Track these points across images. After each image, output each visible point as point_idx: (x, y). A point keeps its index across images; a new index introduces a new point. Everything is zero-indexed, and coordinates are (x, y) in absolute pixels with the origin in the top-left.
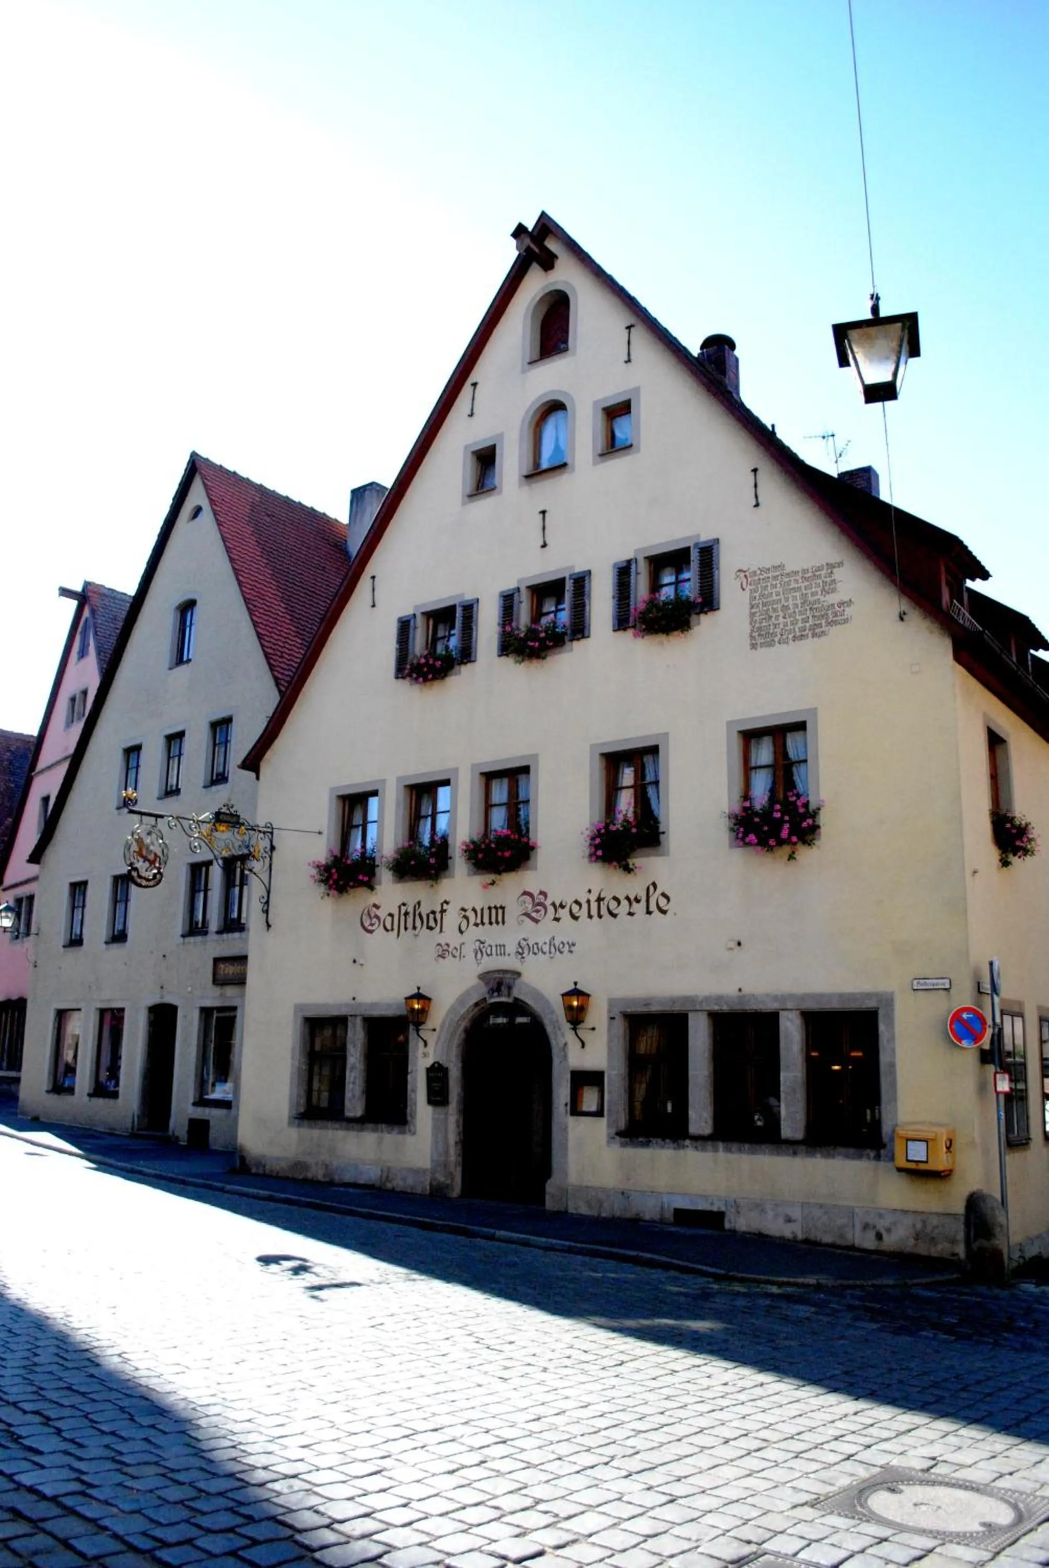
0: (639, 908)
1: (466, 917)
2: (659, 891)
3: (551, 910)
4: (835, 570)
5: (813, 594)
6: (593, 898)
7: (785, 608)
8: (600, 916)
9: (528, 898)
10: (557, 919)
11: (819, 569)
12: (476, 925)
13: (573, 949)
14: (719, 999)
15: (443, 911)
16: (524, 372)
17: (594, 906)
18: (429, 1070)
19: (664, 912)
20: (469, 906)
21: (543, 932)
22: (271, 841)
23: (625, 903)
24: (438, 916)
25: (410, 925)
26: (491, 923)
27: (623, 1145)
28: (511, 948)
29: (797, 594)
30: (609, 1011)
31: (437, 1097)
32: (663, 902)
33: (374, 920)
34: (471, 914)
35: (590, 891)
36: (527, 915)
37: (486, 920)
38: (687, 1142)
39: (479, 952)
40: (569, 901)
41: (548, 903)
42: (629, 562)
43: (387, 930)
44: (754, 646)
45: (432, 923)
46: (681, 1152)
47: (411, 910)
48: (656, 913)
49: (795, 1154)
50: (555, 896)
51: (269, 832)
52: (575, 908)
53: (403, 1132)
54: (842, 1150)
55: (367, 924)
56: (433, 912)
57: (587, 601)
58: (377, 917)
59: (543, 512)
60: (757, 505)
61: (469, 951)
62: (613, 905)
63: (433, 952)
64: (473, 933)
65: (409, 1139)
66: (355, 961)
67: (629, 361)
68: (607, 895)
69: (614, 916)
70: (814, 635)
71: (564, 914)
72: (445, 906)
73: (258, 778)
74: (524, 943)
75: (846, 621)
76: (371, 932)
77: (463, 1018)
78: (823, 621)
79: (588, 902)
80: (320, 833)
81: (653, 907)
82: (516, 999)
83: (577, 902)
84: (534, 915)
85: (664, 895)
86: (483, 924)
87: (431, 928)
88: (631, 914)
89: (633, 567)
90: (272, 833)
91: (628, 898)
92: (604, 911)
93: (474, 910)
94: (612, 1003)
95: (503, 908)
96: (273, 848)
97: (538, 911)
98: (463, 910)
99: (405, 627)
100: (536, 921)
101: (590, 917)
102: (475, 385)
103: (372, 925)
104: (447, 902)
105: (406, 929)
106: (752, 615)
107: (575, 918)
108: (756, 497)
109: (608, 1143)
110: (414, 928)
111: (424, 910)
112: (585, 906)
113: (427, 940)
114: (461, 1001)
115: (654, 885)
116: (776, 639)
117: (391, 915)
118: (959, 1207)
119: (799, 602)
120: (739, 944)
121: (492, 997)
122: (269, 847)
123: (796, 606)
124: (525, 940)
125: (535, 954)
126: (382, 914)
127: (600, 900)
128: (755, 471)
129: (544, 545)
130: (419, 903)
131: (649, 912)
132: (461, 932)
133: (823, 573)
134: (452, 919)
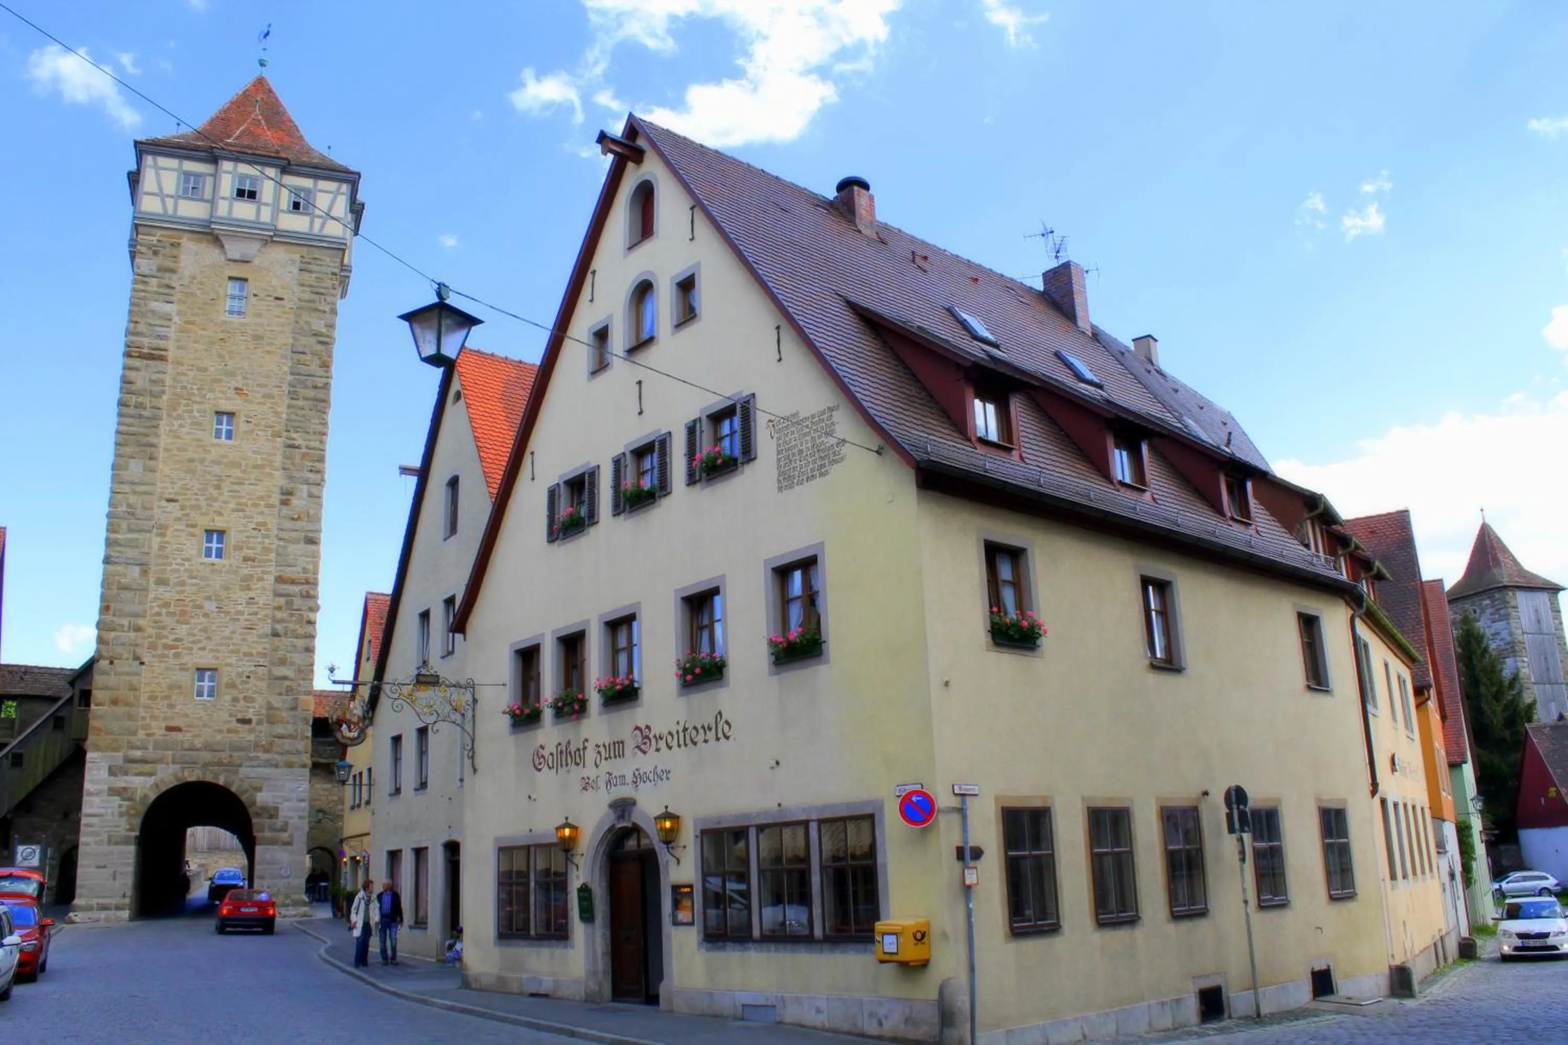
0: (711, 735)
1: (599, 752)
2: (723, 720)
3: (653, 741)
4: (834, 413)
5: (819, 437)
6: (681, 729)
7: (801, 452)
8: (686, 745)
9: (638, 732)
10: (658, 750)
11: (823, 413)
12: (606, 759)
13: (669, 775)
14: (766, 813)
15: (585, 748)
16: (625, 256)
17: (681, 735)
18: (580, 890)
19: (727, 738)
20: (601, 743)
21: (647, 763)
22: (473, 696)
23: (701, 731)
24: (582, 752)
25: (564, 763)
26: (615, 757)
27: (708, 950)
28: (629, 779)
29: (808, 438)
30: (695, 830)
31: (587, 915)
32: (726, 728)
33: (542, 760)
34: (602, 749)
35: (678, 723)
36: (638, 747)
37: (612, 755)
38: (750, 945)
39: (609, 782)
40: (665, 732)
41: (651, 736)
42: (695, 421)
43: (550, 768)
44: (780, 489)
45: (578, 761)
46: (747, 954)
47: (564, 749)
48: (723, 740)
49: (821, 951)
50: (655, 731)
51: (471, 686)
52: (669, 738)
53: (566, 947)
54: (852, 946)
55: (537, 763)
56: (578, 750)
57: (668, 460)
58: (543, 757)
59: (640, 383)
60: (780, 360)
61: (602, 783)
62: (694, 733)
63: (578, 786)
64: (605, 766)
65: (570, 952)
66: (530, 797)
67: (692, 239)
68: (690, 726)
69: (695, 744)
70: (822, 475)
71: (662, 744)
72: (586, 744)
73: (465, 639)
74: (637, 773)
75: (842, 459)
76: (539, 770)
77: (601, 841)
78: (827, 461)
79: (678, 732)
80: (504, 685)
81: (720, 735)
82: (634, 824)
83: (670, 734)
84: (643, 747)
85: (727, 722)
86: (610, 758)
87: (577, 764)
88: (706, 741)
89: (698, 425)
90: (473, 688)
91: (703, 727)
92: (688, 741)
93: (604, 746)
94: (696, 821)
95: (622, 742)
96: (475, 701)
97: (645, 743)
98: (598, 746)
99: (552, 494)
100: (644, 752)
101: (679, 746)
102: (594, 272)
103: (540, 764)
104: (586, 740)
105: (561, 766)
106: (779, 460)
107: (670, 748)
108: (779, 352)
109: (698, 949)
110: (567, 765)
111: (573, 748)
112: (676, 736)
113: (576, 774)
114: (598, 827)
115: (720, 713)
116: (795, 481)
117: (552, 754)
118: (934, 995)
119: (809, 445)
120: (777, 763)
121: (619, 823)
122: (471, 700)
123: (808, 448)
124: (637, 770)
125: (645, 782)
126: (546, 753)
127: (685, 730)
128: (778, 328)
129: (641, 413)
130: (569, 742)
131: (718, 739)
132: (597, 766)
133: (825, 416)
134: (590, 755)
